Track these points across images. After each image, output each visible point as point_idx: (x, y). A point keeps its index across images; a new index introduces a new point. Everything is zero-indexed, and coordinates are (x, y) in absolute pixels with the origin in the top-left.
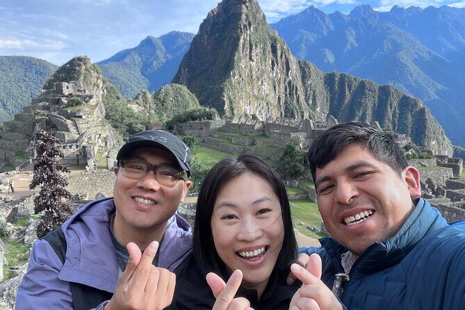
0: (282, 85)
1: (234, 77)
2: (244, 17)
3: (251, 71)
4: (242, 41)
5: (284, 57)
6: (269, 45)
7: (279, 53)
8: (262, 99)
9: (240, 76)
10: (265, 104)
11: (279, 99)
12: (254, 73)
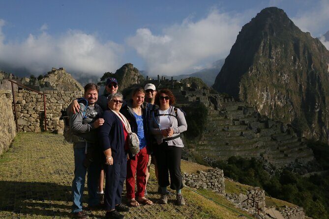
0: (304, 76)
1: (251, 71)
2: (267, 26)
3: (270, 66)
4: (262, 44)
5: (306, 53)
6: (292, 45)
7: (301, 50)
8: (282, 87)
9: (258, 70)
10: (284, 92)
11: (301, 86)
12: (273, 68)
